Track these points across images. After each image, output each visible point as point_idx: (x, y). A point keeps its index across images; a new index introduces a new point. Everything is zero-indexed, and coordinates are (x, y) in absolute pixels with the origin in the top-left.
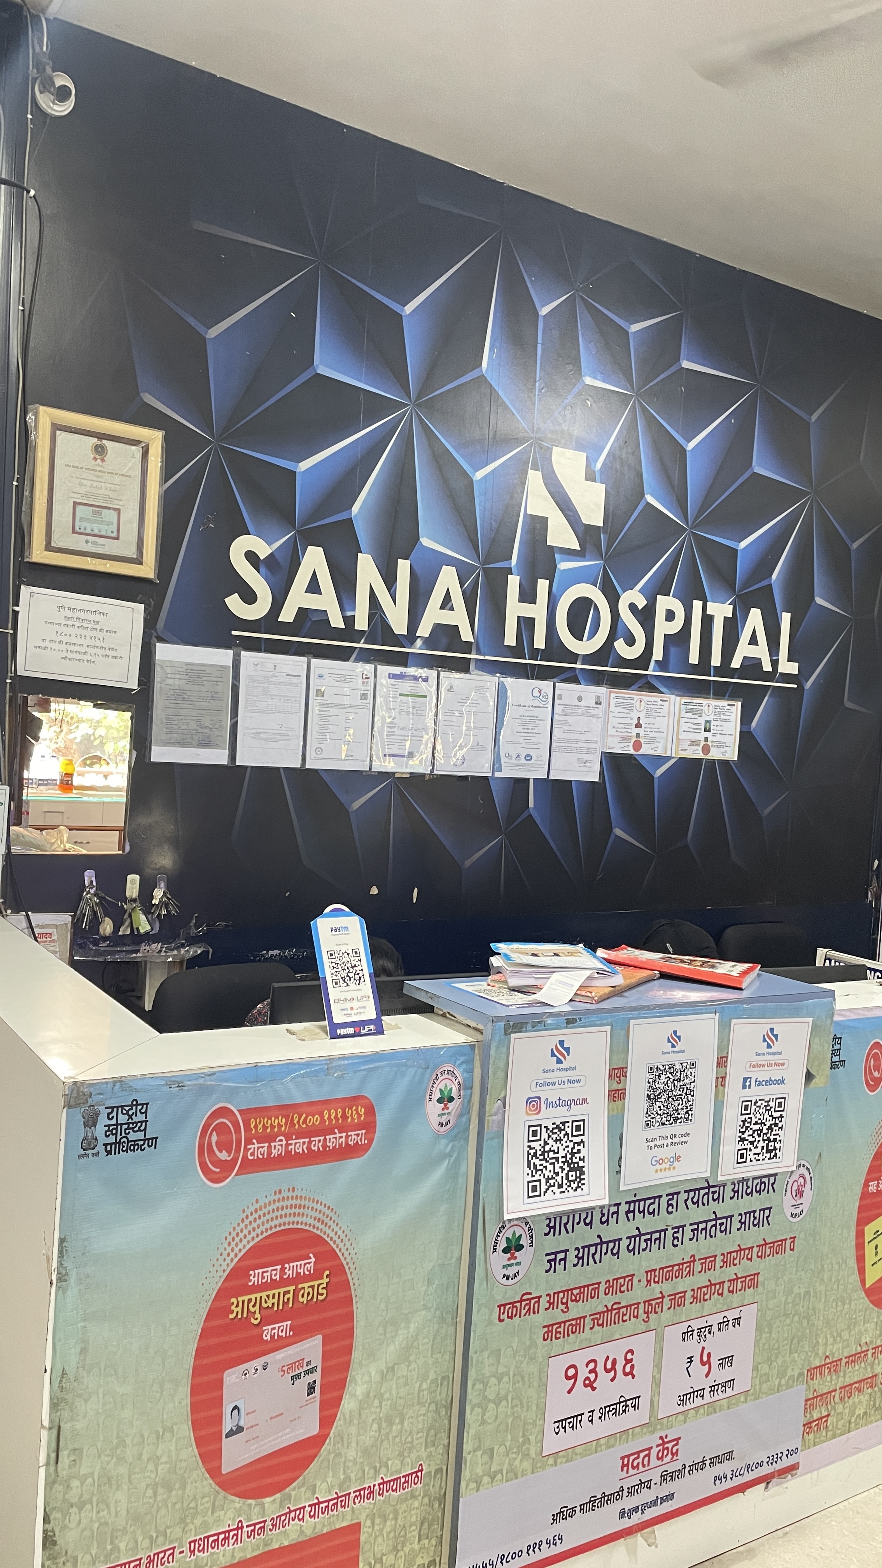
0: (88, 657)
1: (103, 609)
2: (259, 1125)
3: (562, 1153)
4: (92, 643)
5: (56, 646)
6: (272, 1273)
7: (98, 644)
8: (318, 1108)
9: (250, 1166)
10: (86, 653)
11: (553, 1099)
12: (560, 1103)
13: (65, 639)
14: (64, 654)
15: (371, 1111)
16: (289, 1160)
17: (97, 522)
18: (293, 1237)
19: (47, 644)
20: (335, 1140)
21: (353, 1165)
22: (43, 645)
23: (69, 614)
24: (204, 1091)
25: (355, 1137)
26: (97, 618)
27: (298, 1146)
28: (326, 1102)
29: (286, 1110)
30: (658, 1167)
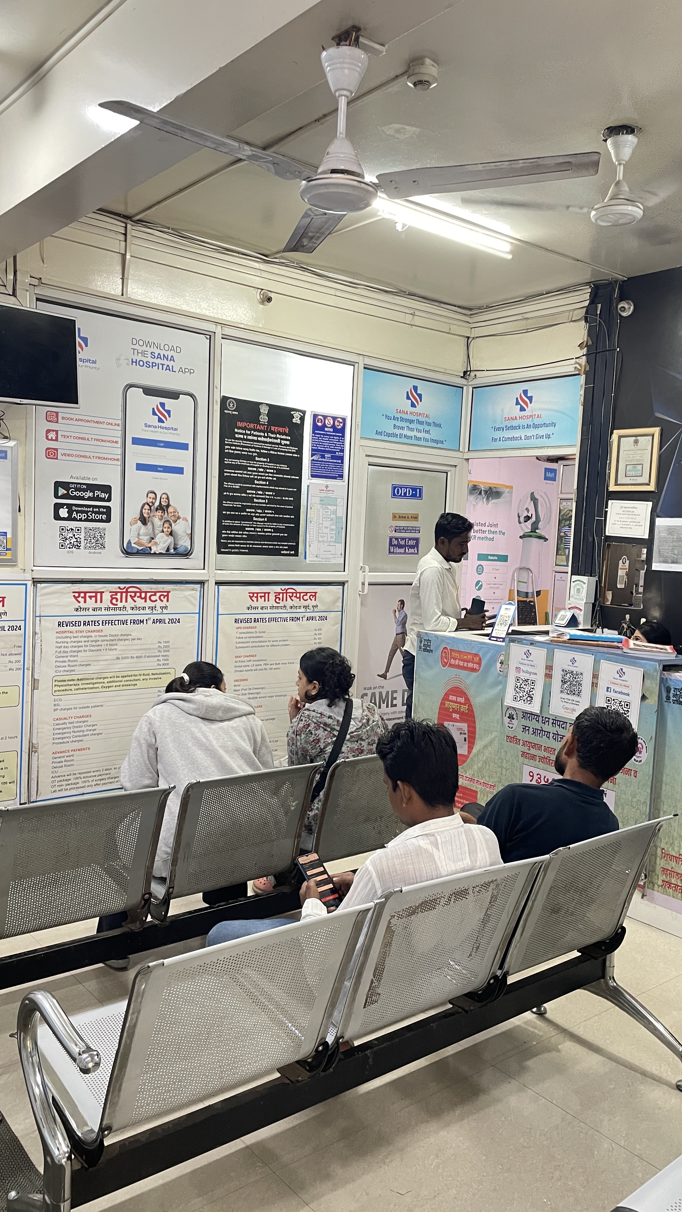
0: (630, 526)
1: (635, 506)
2: (454, 654)
3: (526, 690)
4: (631, 520)
5: (619, 523)
6: (454, 698)
7: (634, 520)
8: (466, 654)
9: (451, 666)
10: (629, 525)
11: (525, 670)
12: (527, 672)
13: (622, 520)
14: (621, 526)
15: (480, 659)
16: (458, 667)
17: (635, 471)
18: (458, 689)
19: (616, 522)
20: (470, 665)
21: (474, 674)
22: (614, 522)
23: (625, 510)
24: (443, 641)
25: (476, 666)
26: (632, 510)
27: (461, 663)
28: (469, 653)
29: (460, 652)
30: (566, 710)
